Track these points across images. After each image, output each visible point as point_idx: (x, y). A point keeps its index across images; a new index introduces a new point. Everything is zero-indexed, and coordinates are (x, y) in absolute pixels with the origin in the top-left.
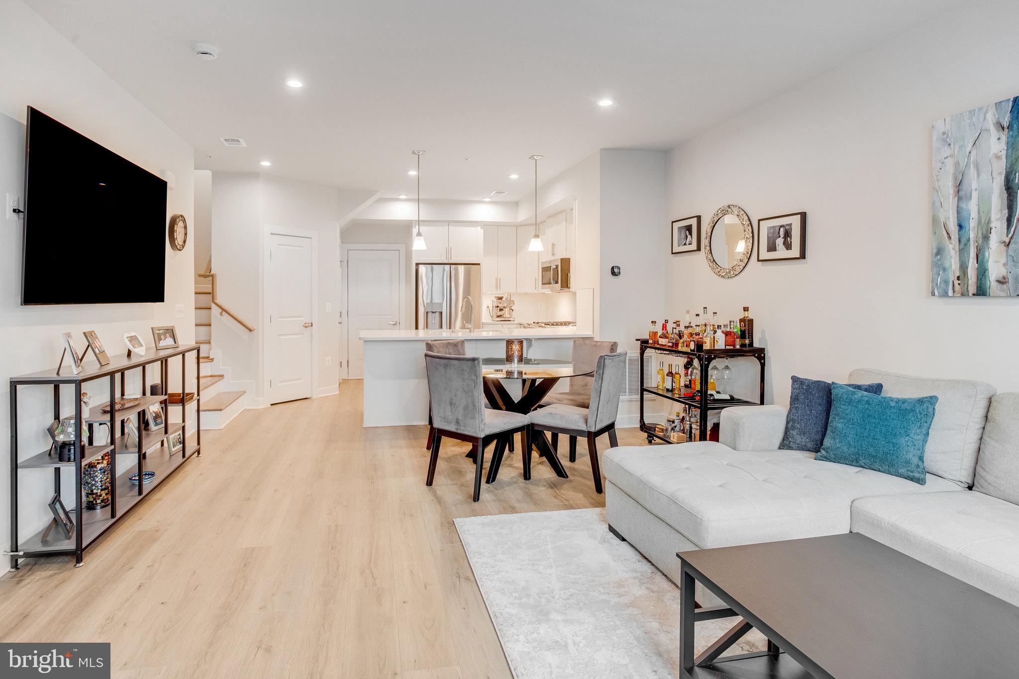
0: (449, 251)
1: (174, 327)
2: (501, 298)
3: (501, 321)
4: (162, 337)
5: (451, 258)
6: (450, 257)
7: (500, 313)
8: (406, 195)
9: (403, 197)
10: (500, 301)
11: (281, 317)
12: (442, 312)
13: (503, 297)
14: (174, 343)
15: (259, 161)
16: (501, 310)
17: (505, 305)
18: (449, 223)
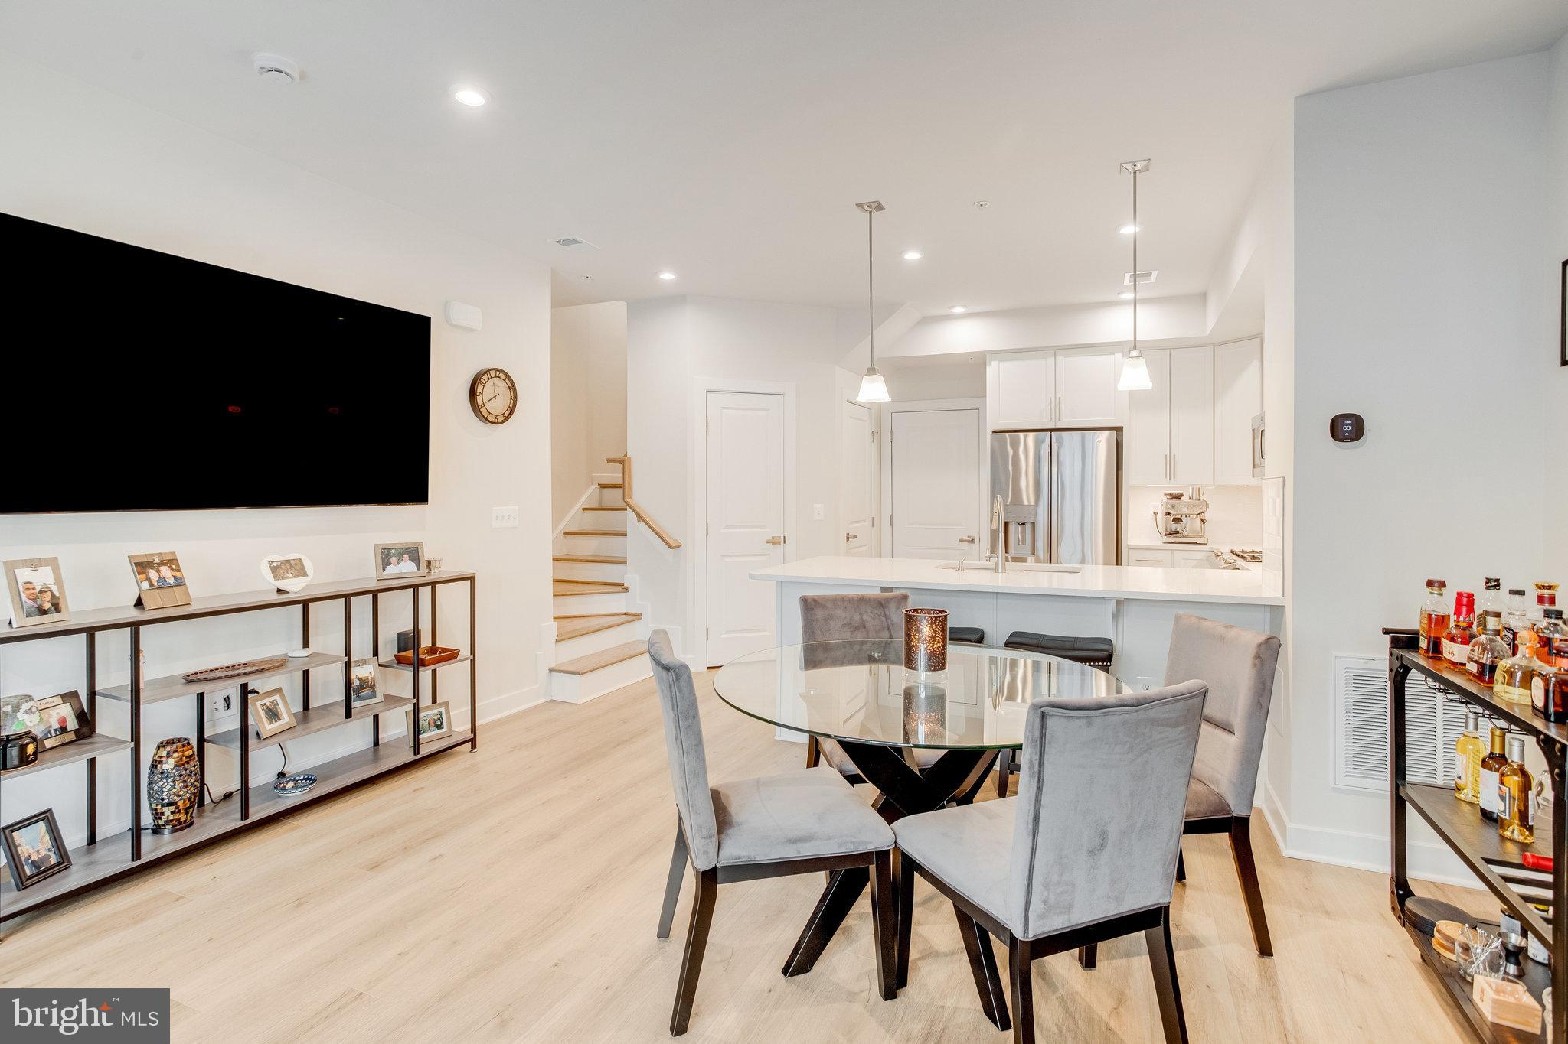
0: (1055, 405)
1: (421, 544)
2: (1178, 497)
3: (1175, 542)
4: (394, 560)
5: (1059, 418)
6: (1057, 417)
7: (1174, 526)
8: (965, 306)
9: (959, 310)
10: (1175, 501)
11: (727, 527)
12: (1034, 523)
13: (1182, 495)
14: (415, 570)
15: (657, 273)
16: (1177, 520)
17: (1185, 510)
18: (1055, 350)
